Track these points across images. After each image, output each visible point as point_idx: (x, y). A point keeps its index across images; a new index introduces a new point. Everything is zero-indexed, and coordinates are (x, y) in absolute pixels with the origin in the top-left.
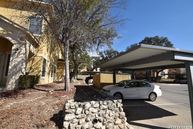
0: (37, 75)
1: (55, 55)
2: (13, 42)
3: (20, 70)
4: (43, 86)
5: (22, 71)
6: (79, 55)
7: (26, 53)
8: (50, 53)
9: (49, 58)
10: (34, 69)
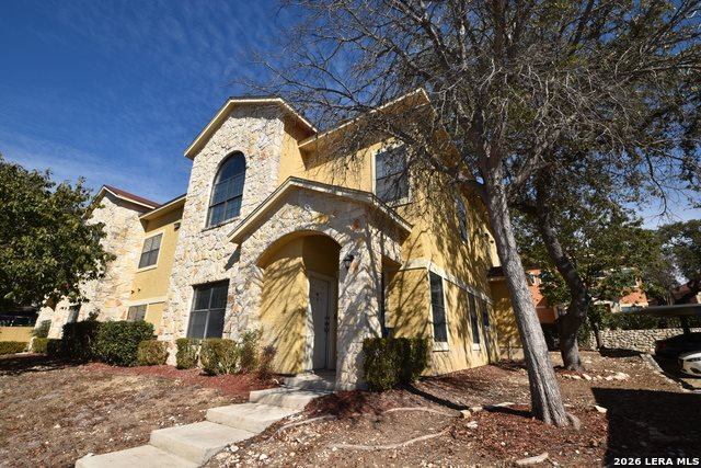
0: (420, 335)
1: (472, 255)
2: (340, 238)
3: (366, 321)
4: (446, 379)
5: (368, 325)
7: (373, 264)
8: (453, 252)
9: (449, 271)
10: (408, 314)
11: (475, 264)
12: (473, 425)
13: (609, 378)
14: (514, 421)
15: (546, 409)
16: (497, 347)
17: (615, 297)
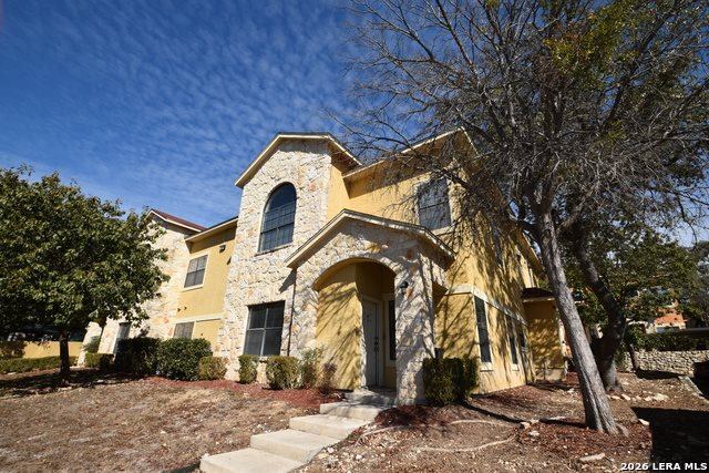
0: (466, 356)
1: (507, 277)
2: (394, 267)
3: (421, 342)
4: (493, 397)
5: (425, 346)
6: (611, 255)
7: (425, 290)
8: (491, 274)
9: (489, 293)
10: (453, 337)
11: (509, 284)
12: (535, 433)
13: (647, 399)
14: (571, 430)
15: (598, 420)
16: (533, 368)
17: (650, 317)
